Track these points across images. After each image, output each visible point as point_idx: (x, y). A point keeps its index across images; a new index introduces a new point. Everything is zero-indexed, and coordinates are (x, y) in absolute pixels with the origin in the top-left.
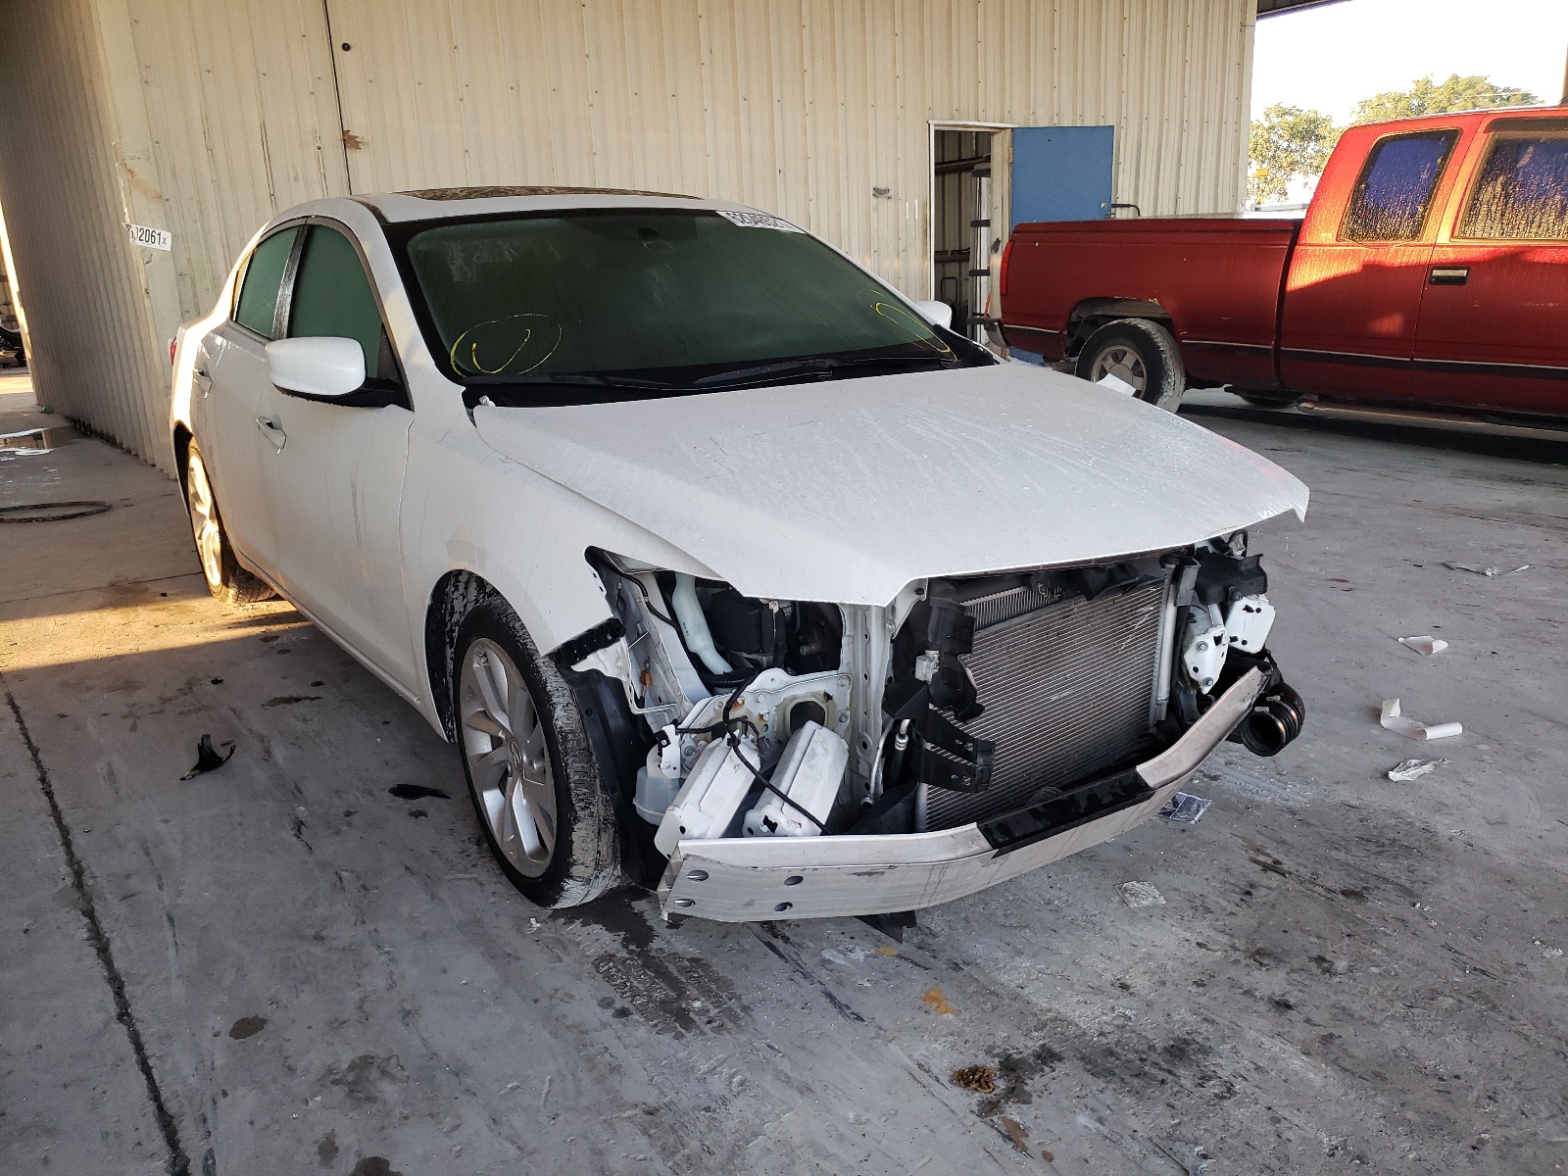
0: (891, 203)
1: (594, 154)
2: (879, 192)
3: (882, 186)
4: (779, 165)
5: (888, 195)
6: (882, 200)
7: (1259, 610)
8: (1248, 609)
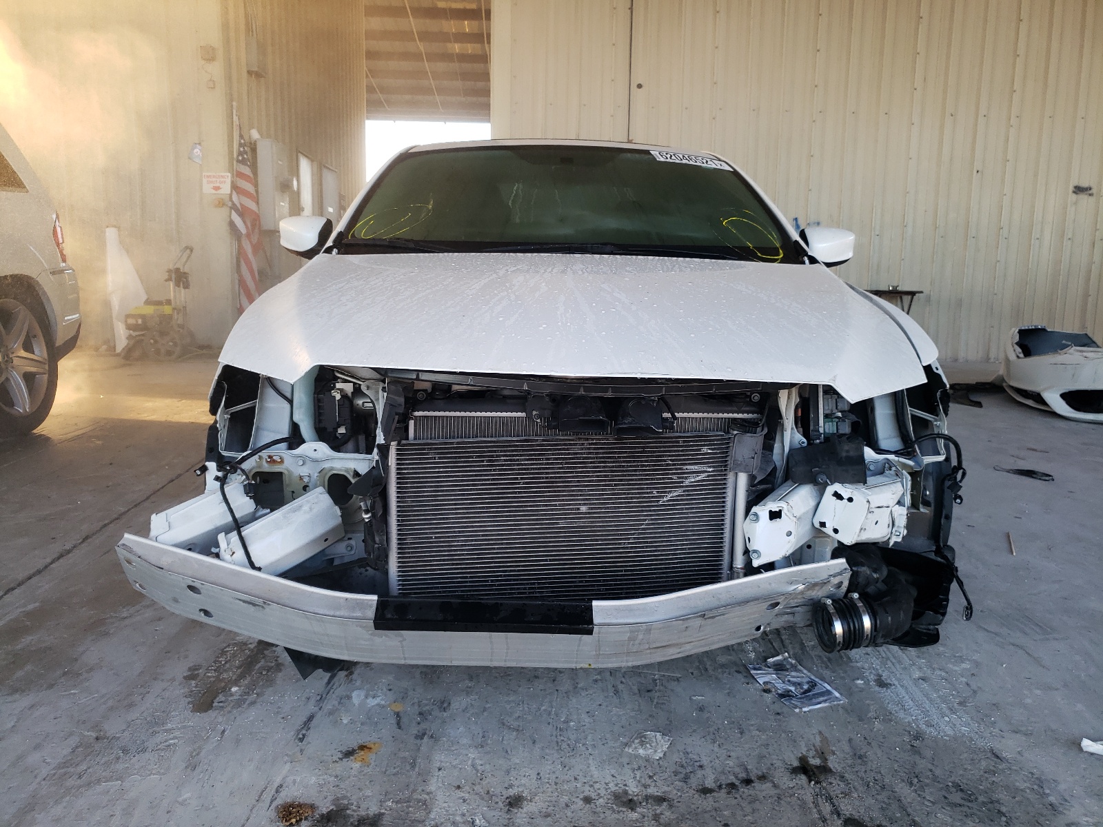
0: (1092, 200)
1: (812, 156)
2: (1079, 190)
3: (1085, 184)
4: (977, 166)
5: (1090, 192)
6: (1083, 198)
7: (850, 500)
8: (838, 496)
